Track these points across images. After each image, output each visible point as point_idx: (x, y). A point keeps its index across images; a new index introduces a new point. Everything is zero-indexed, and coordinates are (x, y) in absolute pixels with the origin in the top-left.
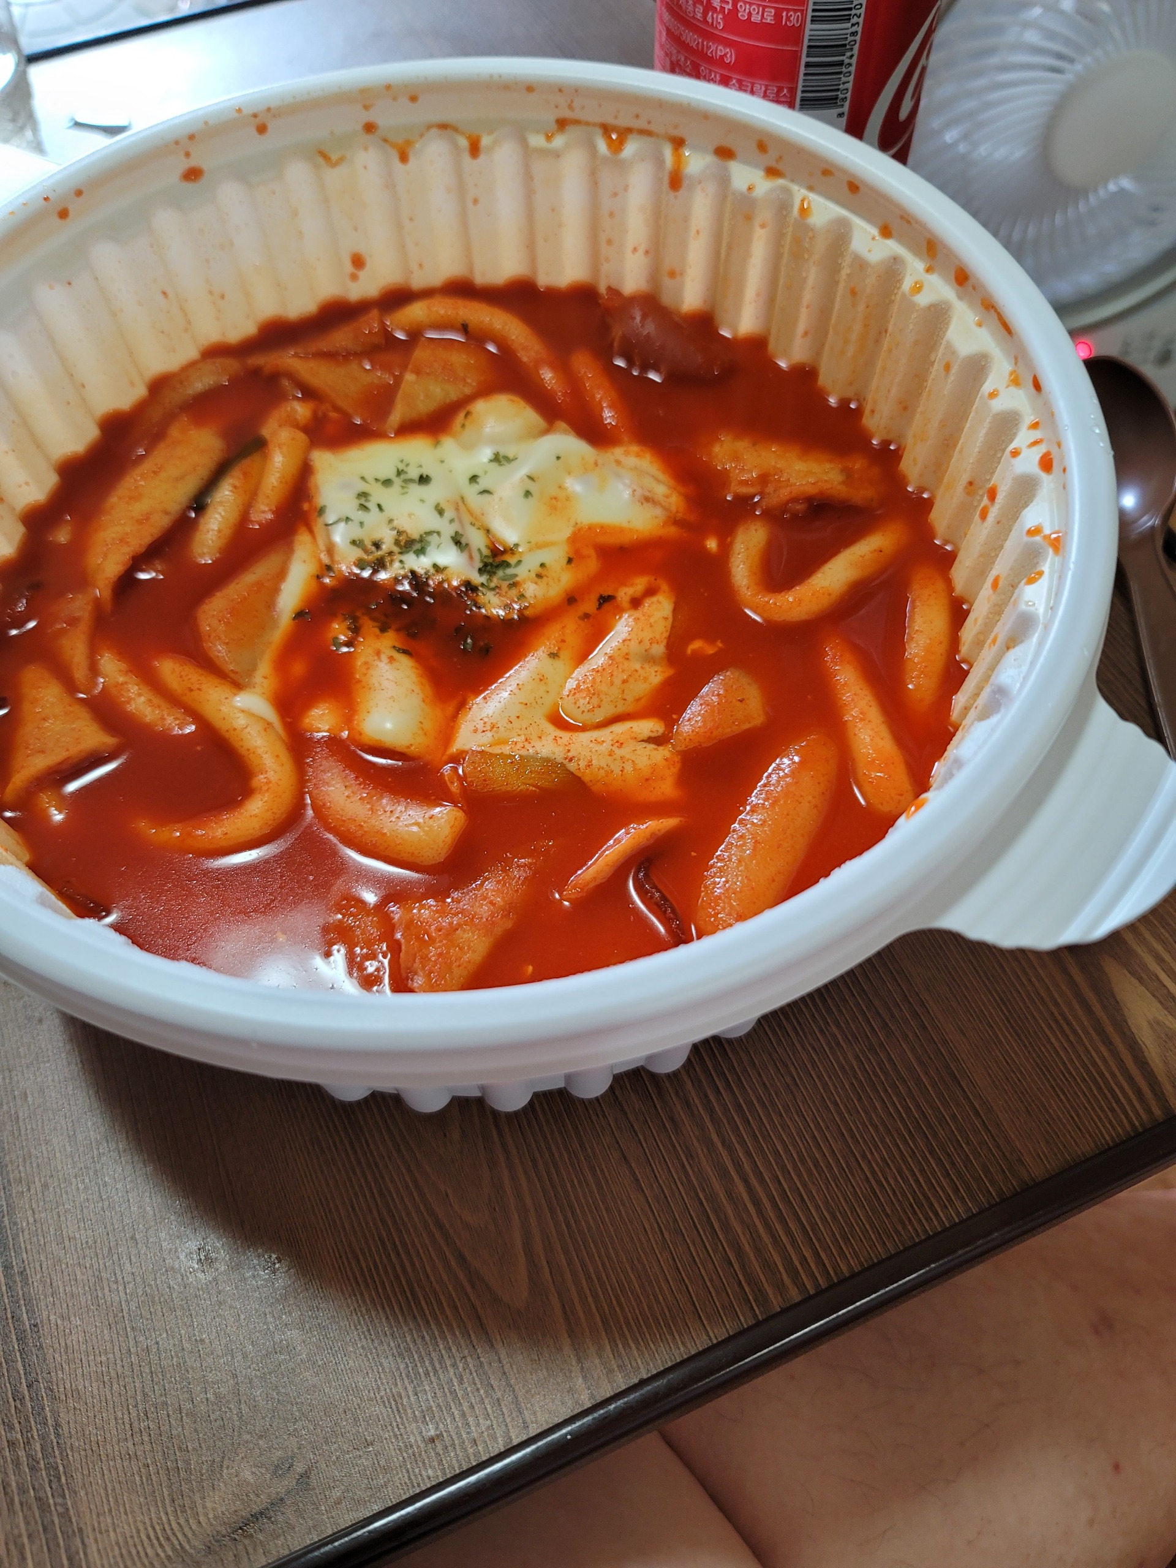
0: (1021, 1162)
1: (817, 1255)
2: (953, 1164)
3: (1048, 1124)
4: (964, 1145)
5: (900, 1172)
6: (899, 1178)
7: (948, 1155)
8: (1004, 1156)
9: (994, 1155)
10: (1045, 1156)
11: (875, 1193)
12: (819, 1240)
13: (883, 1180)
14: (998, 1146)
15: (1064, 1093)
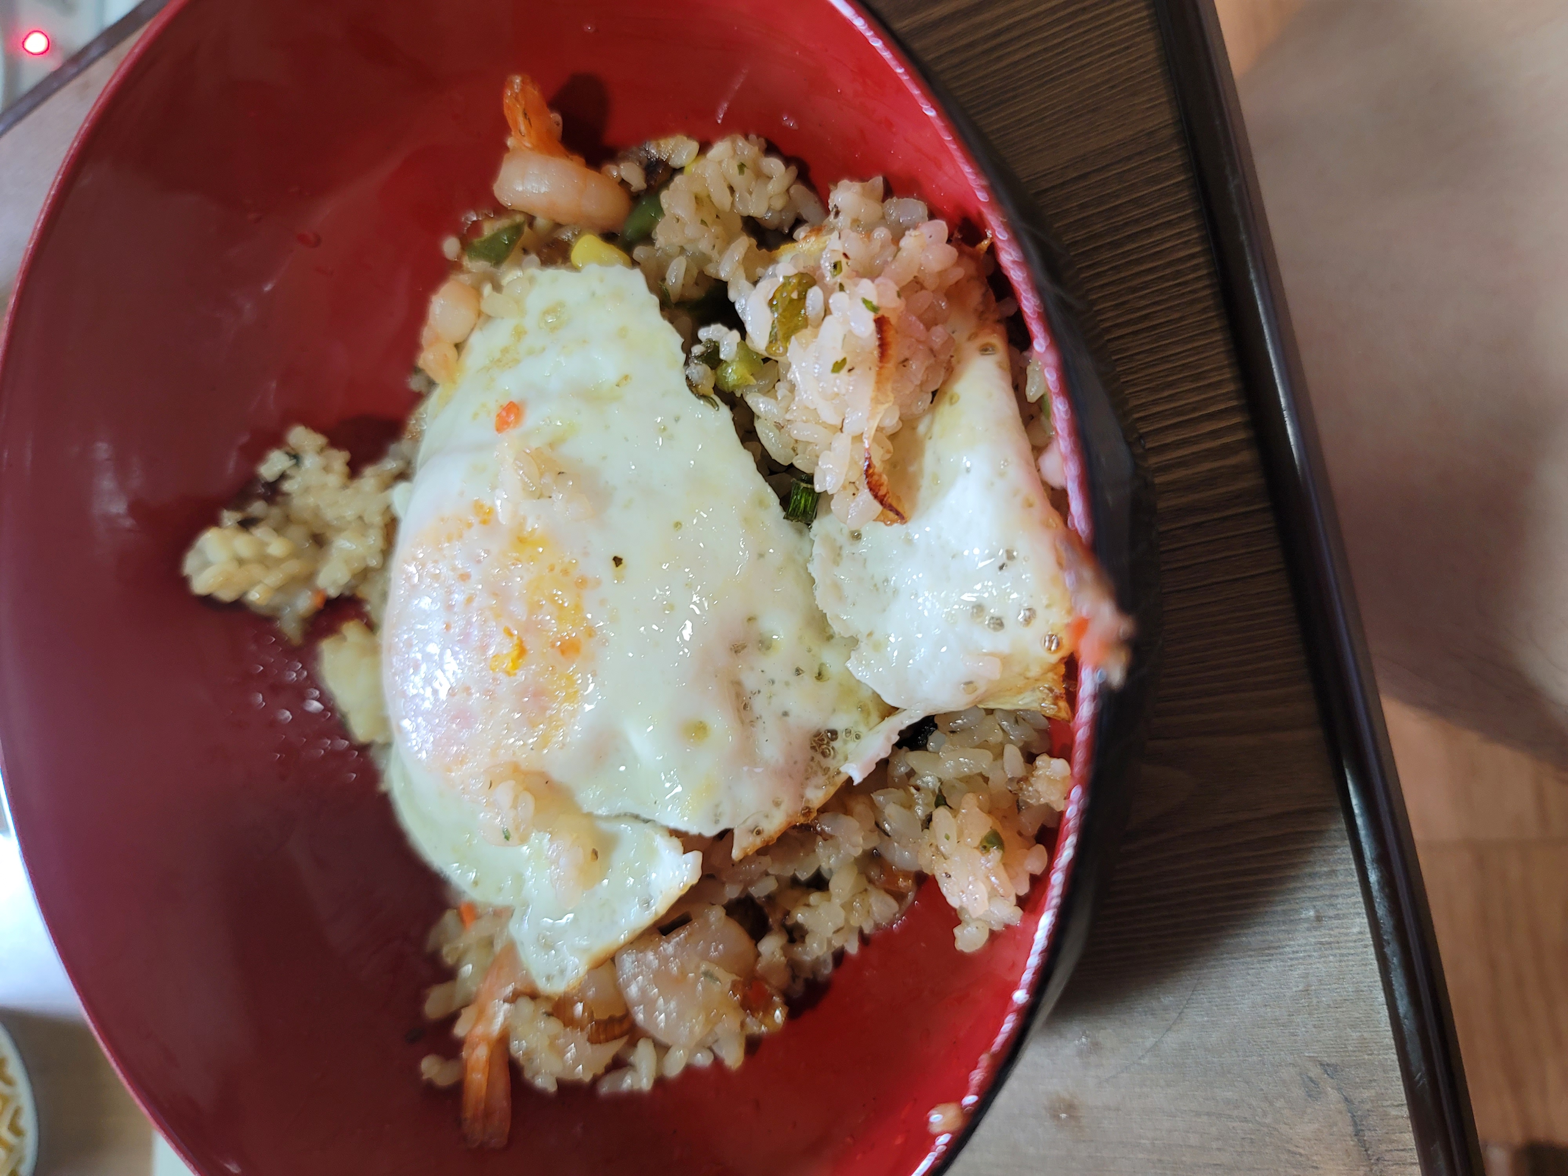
0: (1151, 133)
1: (1211, 416)
2: (1137, 221)
3: (1113, 87)
4: (1119, 202)
5: (1134, 290)
6: (1141, 293)
7: (1126, 224)
8: (1140, 153)
9: (1138, 167)
10: (1151, 100)
11: (1154, 327)
12: (1194, 410)
13: (1138, 314)
14: (1128, 158)
15: (1081, 58)
